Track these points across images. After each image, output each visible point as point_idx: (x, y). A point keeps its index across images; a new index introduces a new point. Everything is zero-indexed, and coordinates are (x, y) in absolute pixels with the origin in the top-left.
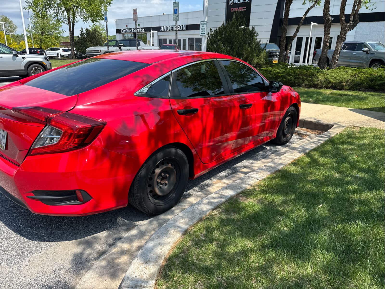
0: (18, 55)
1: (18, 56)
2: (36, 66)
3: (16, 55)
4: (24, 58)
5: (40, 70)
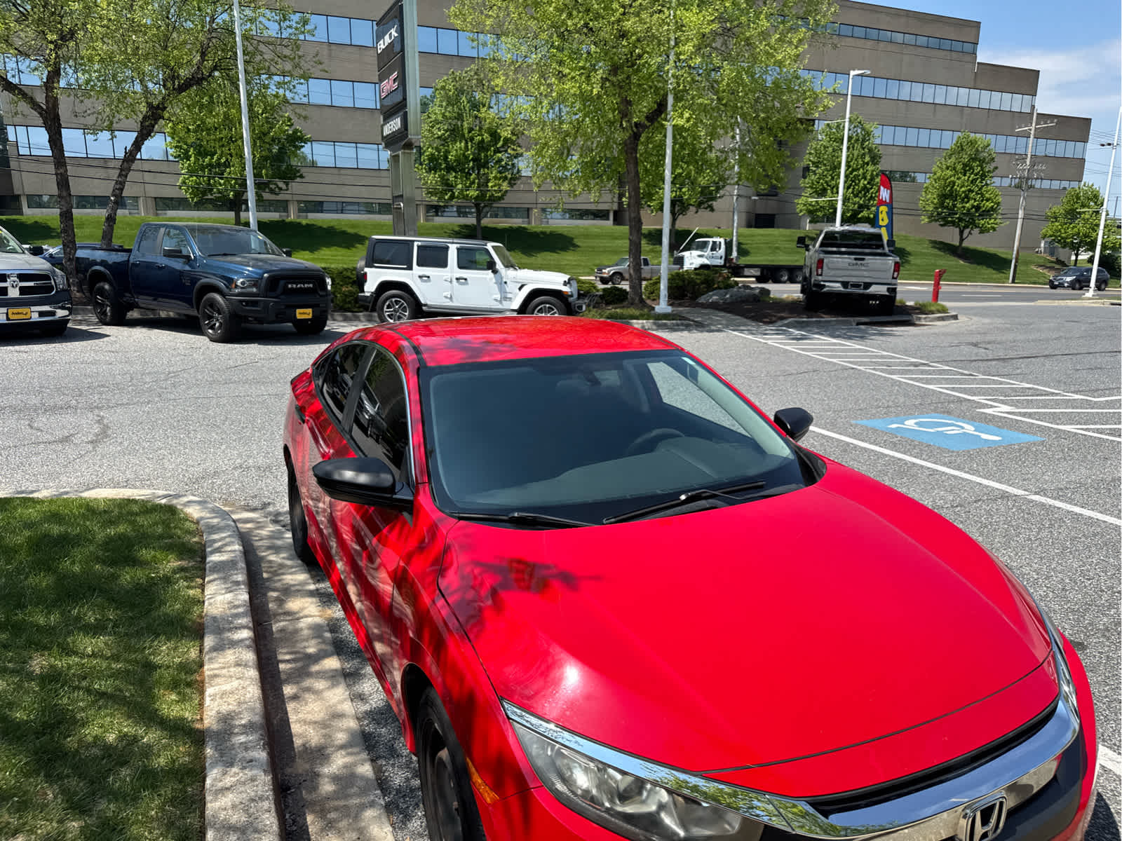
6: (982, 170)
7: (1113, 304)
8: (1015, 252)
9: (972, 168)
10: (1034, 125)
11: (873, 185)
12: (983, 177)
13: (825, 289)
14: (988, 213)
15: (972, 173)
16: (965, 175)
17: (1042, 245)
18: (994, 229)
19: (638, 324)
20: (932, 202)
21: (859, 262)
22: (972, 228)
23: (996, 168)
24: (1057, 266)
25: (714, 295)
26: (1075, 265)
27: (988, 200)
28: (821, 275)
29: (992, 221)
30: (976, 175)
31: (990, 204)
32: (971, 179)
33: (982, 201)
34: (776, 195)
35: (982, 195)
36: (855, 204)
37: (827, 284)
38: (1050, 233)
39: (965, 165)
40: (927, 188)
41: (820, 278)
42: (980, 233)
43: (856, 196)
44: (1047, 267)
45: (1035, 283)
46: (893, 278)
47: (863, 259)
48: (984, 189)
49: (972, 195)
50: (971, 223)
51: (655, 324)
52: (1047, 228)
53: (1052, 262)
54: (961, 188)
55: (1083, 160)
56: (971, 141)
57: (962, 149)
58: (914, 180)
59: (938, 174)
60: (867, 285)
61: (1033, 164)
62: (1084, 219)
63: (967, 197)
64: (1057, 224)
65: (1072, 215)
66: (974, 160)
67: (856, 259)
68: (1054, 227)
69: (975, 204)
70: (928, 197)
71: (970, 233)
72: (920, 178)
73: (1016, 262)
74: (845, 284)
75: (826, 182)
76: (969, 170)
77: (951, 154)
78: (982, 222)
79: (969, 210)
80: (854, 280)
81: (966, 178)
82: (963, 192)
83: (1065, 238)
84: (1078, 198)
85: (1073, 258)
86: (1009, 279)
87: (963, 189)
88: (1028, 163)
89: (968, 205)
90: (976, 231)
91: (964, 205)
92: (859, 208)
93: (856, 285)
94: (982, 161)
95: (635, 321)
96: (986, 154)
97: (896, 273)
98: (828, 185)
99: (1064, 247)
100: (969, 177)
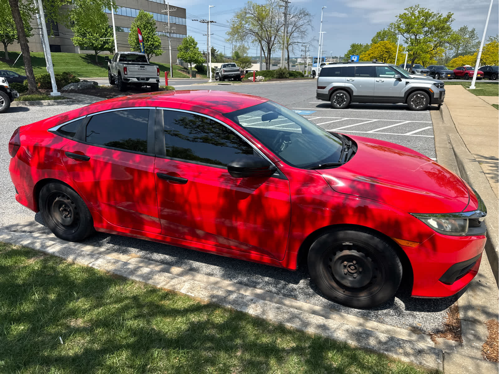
0: (402, 79)
1: (401, 81)
2: (419, 94)
3: (399, 80)
4: (407, 83)
5: (423, 98)
6: (151, 28)
7: (219, 84)
8: (171, 64)
9: (147, 27)
10: (168, 9)
11: (108, 33)
12: (153, 31)
13: (130, 81)
14: (157, 47)
15: (148, 29)
16: (145, 30)
17: (178, 61)
18: (161, 54)
19: (45, 102)
20: (134, 42)
21: (142, 68)
22: (152, 54)
23: (156, 27)
24: (185, 70)
25: (71, 86)
26: (191, 69)
27: (156, 41)
28: (127, 74)
29: (160, 51)
30: (150, 30)
31: (157, 43)
32: (148, 32)
33: (154, 42)
34: (59, 35)
35: (154, 39)
36: (102, 41)
37: (130, 79)
38: (180, 56)
39: (144, 25)
40: (130, 35)
41: (126, 76)
42: (156, 56)
43: (101, 37)
44: (182, 71)
45: (180, 77)
46: (158, 75)
47: (144, 67)
48: (154, 36)
49: (150, 39)
50: (151, 52)
51: (55, 102)
52: (179, 54)
53: (183, 68)
54: (145, 35)
55: (186, 26)
56: (145, 15)
57: (142, 18)
58: (123, 31)
59: (134, 29)
60: (148, 79)
61: (171, 27)
62: (191, 51)
63: (148, 40)
64: (182, 52)
65: (186, 48)
66: (148, 23)
67: (141, 67)
68: (181, 54)
69: (152, 43)
70: (132, 39)
71: (152, 56)
72: (126, 30)
73: (172, 68)
74: (138, 78)
75: (85, 30)
76: (146, 28)
77: (138, 20)
78: (156, 51)
79: (149, 46)
80: (142, 76)
81: (146, 31)
82: (146, 37)
83: (186, 59)
84: (188, 42)
85: (189, 66)
86: (170, 76)
87: (145, 36)
88: (169, 26)
89: (149, 43)
90: (154, 55)
91: (147, 43)
92: (103, 43)
93: (143, 79)
94: (151, 24)
95: (43, 101)
96: (152, 21)
97: (158, 73)
98: (86, 31)
99: (186, 62)
100: (147, 31)
